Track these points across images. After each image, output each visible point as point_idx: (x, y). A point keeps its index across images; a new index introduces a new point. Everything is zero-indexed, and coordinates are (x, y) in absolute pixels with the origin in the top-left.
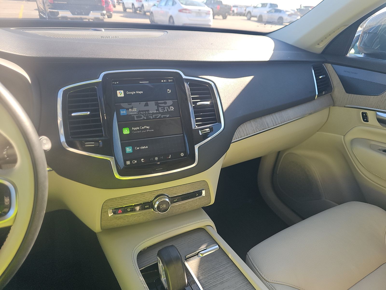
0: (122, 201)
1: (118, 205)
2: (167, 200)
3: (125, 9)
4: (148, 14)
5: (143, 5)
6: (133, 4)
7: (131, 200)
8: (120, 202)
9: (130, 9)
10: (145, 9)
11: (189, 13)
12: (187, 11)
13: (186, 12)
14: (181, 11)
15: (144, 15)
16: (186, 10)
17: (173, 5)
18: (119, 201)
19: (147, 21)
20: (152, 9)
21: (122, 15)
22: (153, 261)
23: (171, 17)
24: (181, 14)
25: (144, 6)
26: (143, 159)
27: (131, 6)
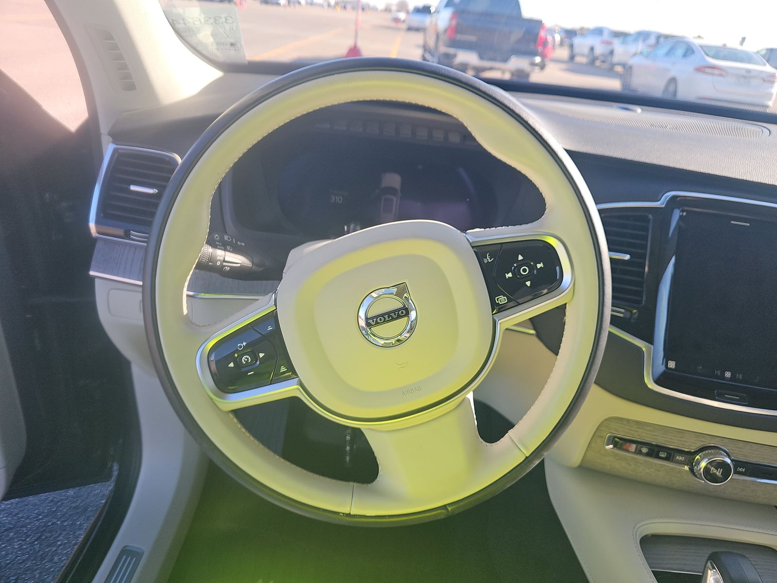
0: (638, 430)
1: (627, 432)
2: (728, 461)
3: (572, 57)
4: (619, 69)
5: (612, 53)
6: (592, 49)
7: (655, 434)
8: (634, 431)
9: (583, 55)
10: (616, 59)
11: (721, 75)
12: (716, 72)
13: (712, 74)
14: (700, 70)
15: (610, 72)
16: (713, 67)
17: (685, 55)
18: (632, 426)
19: (613, 84)
20: (632, 62)
21: (564, 66)
22: (669, 566)
23: (673, 80)
24: (700, 77)
25: (616, 52)
26: (701, 368)
27: (586, 51)
